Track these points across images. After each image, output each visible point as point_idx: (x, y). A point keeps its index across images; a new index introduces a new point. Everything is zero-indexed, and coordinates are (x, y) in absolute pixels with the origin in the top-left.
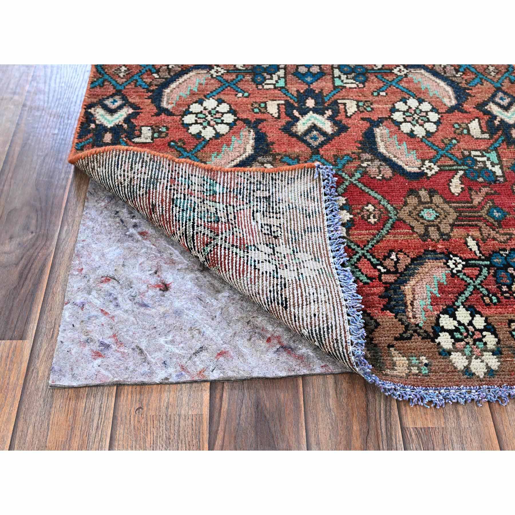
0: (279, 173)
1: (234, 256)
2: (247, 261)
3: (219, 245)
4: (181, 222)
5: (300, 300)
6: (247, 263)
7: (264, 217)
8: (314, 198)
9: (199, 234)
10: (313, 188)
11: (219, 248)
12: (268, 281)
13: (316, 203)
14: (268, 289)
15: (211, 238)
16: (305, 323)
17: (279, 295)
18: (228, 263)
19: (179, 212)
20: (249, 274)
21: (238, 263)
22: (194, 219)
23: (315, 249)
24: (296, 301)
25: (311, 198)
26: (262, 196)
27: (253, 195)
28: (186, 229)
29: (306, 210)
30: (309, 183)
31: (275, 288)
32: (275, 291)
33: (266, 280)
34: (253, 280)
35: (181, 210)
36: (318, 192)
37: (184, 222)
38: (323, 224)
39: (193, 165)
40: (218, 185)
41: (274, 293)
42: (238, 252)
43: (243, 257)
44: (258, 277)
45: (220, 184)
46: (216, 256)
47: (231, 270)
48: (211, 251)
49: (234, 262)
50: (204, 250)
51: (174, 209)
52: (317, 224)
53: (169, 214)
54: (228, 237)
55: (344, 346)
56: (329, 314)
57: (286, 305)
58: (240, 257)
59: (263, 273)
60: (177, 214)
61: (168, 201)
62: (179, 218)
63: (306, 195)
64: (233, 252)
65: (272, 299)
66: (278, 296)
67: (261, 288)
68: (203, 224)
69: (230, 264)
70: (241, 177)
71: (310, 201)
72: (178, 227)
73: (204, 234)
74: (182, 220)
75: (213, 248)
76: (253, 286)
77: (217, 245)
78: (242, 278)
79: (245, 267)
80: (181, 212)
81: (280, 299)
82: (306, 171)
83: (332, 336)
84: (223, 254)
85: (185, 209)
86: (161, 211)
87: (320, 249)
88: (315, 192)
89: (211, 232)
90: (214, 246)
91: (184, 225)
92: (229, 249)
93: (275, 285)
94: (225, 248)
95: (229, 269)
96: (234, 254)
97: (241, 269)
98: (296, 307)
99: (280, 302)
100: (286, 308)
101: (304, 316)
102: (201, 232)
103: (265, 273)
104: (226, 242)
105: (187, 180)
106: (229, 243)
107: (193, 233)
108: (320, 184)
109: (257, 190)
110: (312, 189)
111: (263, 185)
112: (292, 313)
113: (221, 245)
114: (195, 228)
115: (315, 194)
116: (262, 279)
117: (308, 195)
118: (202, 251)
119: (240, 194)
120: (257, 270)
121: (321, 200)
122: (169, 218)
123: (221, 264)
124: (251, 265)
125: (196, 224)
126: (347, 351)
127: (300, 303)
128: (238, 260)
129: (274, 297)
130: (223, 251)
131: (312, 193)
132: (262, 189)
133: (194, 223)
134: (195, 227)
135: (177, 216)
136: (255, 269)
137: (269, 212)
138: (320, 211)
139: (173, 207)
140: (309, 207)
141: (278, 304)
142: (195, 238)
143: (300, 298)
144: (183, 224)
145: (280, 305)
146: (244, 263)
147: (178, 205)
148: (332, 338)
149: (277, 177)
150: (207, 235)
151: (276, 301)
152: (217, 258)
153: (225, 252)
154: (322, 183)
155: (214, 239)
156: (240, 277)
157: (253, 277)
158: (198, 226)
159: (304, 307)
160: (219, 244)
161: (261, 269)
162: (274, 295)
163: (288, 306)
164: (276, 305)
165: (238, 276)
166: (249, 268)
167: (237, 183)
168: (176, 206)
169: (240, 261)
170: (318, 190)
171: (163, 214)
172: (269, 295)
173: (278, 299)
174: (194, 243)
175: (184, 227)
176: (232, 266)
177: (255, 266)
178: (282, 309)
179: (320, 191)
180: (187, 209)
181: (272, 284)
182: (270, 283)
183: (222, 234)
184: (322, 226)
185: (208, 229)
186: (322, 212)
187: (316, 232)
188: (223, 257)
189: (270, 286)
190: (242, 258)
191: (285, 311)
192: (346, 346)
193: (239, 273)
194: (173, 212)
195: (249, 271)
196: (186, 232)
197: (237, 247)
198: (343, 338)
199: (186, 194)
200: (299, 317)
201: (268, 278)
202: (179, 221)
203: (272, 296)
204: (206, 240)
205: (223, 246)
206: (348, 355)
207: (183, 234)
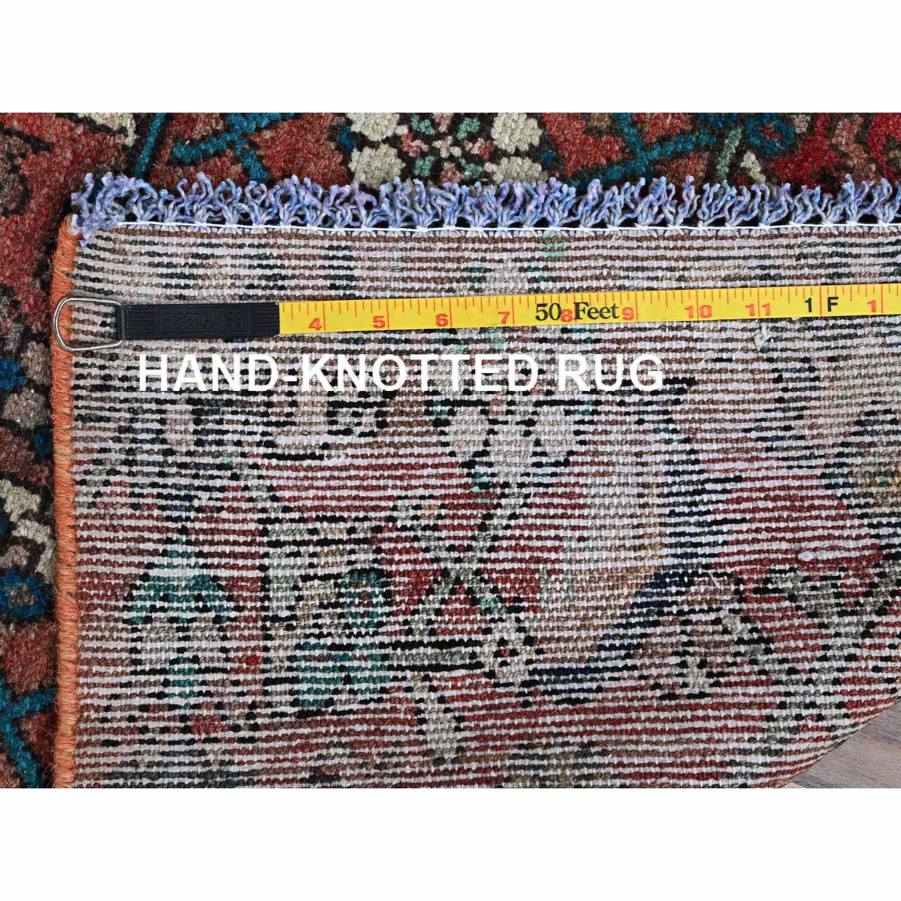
0: (77, 365)
1: (521, 521)
2: (539, 485)
3: (482, 566)
4: (388, 685)
5: (675, 345)
6: (547, 486)
7: (293, 424)
8: (197, 256)
9: (436, 626)
10: (152, 254)
11: (489, 566)
12: (608, 428)
13: (217, 252)
14: (634, 427)
15: (453, 592)
16: (739, 335)
17: (655, 398)
18: (539, 538)
19: (351, 692)
20: (582, 480)
21: (543, 511)
22: (382, 645)
23: (430, 274)
24: (678, 356)
25: (194, 266)
26: (192, 427)
27: (189, 454)
28: (413, 668)
29: (251, 286)
30: (134, 268)
31: (632, 409)
32: (642, 408)
33: (606, 432)
34: (602, 469)
35: (348, 687)
36: (175, 240)
37: (392, 674)
38: (316, 237)
39: (78, 661)
40: (153, 573)
41: (647, 413)
42: (508, 512)
43: (527, 496)
44: (595, 453)
45: (151, 566)
46: (512, 576)
47: (561, 533)
48: (494, 590)
49: (538, 522)
50: (489, 611)
51: (340, 708)
52: (314, 257)
53: (357, 721)
54: (448, 543)
55: (819, 240)
56: (723, 273)
57: (684, 380)
58: (525, 505)
59: (583, 443)
60: (360, 697)
61: (306, 731)
62: (374, 691)
63: (182, 282)
64: (508, 527)
65: (661, 417)
66: (657, 403)
67: (626, 448)
68: (401, 618)
69: (544, 533)
70: (98, 494)
71: (209, 272)
72: (401, 695)
73: (438, 612)
74: (382, 679)
75: (486, 582)
76: (617, 469)
77: (478, 572)
78: (589, 501)
79: (560, 490)
80: (356, 687)
81: (665, 397)
82: (84, 273)
83: (789, 267)
84: (510, 555)
85: (343, 675)
86: (340, 751)
87: (428, 260)
88: (171, 250)
89: (431, 591)
90: (482, 580)
91: (400, 674)
92: (495, 538)
93: (623, 409)
94: (491, 549)
95: (557, 538)
96: (513, 523)
97: (564, 501)
98: (694, 355)
99: (673, 397)
100: (691, 382)
101: (724, 335)
102: (430, 622)
103: (580, 438)
104: (470, 548)
105: (171, 678)
106: (473, 538)
107: (430, 644)
108: (142, 232)
109: (164, 441)
110: (157, 260)
111: (132, 420)
112: (710, 366)
113: (481, 560)
114: (417, 638)
115: (180, 250)
116: (603, 443)
117: (182, 276)
118: (488, 617)
119: (190, 498)
120: (571, 459)
121: (209, 236)
122: (367, 722)
123: (538, 561)
124: (553, 475)
125: (403, 639)
126: (831, 235)
127: (684, 344)
128: (534, 511)
129: (658, 413)
130: (502, 555)
131: (175, 260)
132: (157, 426)
133: (396, 645)
134: (410, 638)
135: (368, 696)
136: (566, 463)
137: (269, 404)
138: (256, 242)
139: (334, 712)
140: (237, 277)
141: (677, 402)
142: (447, 638)
143: (667, 345)
144: (395, 679)
145: (682, 398)
146: (545, 494)
147: (327, 697)
148: (795, 268)
149: (95, 371)
150: (443, 601)
151: (670, 408)
152: (520, 570)
153: (507, 550)
154: (142, 223)
155: (458, 581)
156: (583, 506)
157: (594, 469)
158: (410, 632)
159: (696, 335)
160: (475, 566)
161: (566, 448)
162: (653, 412)
163: (688, 376)
164: (678, 408)
165: (582, 512)
166: (564, 480)
167: (135, 506)
168: (330, 702)
169: (538, 506)
170: (166, 240)
171: (351, 745)
172: (651, 427)
173: (665, 403)
174: (461, 643)
175: (409, 674)
176: (551, 527)
177: (557, 464)
178: (695, 392)
179: (169, 234)
180: (342, 669)
181: (619, 418)
182: (616, 423)
183: (437, 560)
184: (327, 243)
185: (420, 601)
186: (259, 236)
187: (352, 264)
188: (519, 555)
189: (623, 423)
190: (529, 501)
191: (701, 387)
192: (819, 236)
193: (573, 507)
194: (350, 712)
195: (573, 480)
196: (422, 668)
197: (490, 517)
198: (799, 240)
199: (263, 676)
200: (722, 350)
201: (600, 428)
202: (383, 690)
203: (656, 418)
204: (458, 606)
205: (485, 555)
206: (840, 234)
207: (426, 678)
